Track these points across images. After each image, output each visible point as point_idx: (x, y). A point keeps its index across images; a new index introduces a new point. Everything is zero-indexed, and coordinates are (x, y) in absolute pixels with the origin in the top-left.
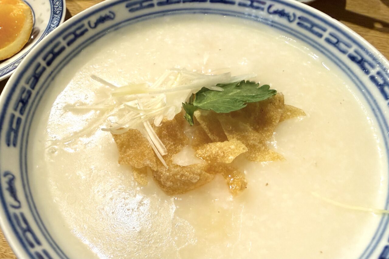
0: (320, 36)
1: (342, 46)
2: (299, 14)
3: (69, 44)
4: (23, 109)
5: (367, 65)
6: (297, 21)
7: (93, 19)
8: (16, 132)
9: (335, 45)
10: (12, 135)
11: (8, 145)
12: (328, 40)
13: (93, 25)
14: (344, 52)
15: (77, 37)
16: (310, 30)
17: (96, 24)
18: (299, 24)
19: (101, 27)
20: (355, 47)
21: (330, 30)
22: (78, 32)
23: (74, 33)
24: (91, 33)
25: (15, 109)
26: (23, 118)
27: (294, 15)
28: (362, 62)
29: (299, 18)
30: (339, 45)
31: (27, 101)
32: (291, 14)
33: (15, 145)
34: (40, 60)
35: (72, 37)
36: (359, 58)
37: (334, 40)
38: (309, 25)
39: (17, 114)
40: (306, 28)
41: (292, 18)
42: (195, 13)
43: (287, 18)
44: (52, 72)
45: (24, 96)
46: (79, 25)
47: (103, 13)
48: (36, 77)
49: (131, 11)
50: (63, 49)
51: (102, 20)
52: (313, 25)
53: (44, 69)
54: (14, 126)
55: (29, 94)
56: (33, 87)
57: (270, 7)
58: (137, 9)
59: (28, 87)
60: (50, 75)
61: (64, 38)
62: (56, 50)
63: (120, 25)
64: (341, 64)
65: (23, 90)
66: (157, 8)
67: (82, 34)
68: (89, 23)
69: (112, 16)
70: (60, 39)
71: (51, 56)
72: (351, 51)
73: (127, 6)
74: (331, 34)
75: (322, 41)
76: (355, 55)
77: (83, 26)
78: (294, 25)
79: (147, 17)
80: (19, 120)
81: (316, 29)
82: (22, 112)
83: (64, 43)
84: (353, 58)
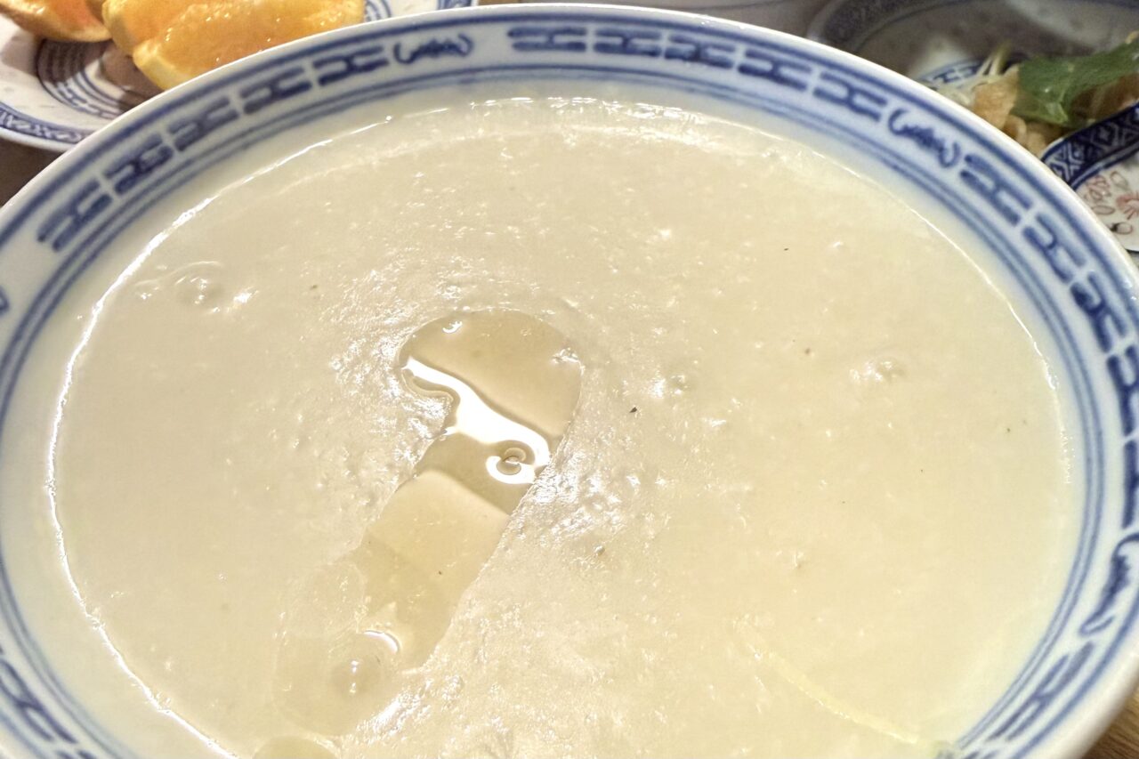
0: (1013, 219)
1: (1062, 258)
2: (969, 147)
3: (324, 81)
4: (129, 182)
5: (1109, 324)
6: (962, 165)
7: (411, 42)
8: (80, 222)
9: (1046, 251)
10: (67, 222)
11: (42, 238)
12: (1030, 235)
13: (405, 55)
14: (1063, 275)
15: (352, 69)
16: (992, 198)
17: (416, 55)
18: (965, 175)
19: (426, 65)
20: (1092, 266)
21: (1040, 206)
22: (360, 61)
23: (348, 59)
24: (394, 71)
25: (109, 174)
26: (118, 201)
27: (956, 148)
28: (1101, 314)
29: (969, 159)
30: (1055, 252)
31: (150, 170)
32: (948, 145)
33: (57, 246)
34: (232, 93)
35: (340, 66)
36: (1096, 301)
37: (1046, 238)
38: (989, 183)
39: (107, 187)
40: (981, 189)
41: (949, 157)
42: (692, 91)
43: (937, 153)
44: (251, 130)
45: (148, 156)
46: (369, 44)
47: (442, 36)
48: (202, 127)
49: (520, 47)
50: (304, 87)
51: (433, 50)
52: (1001, 184)
53: (233, 116)
54: (83, 207)
55: (166, 156)
56: (182, 146)
57: (897, 114)
58: (537, 47)
59: (169, 141)
60: (243, 135)
61: (318, 65)
62: (286, 84)
63: (481, 75)
64: (1049, 312)
65: (154, 143)
66: (590, 57)
67: (369, 68)
68: (397, 50)
69: (464, 47)
70: (306, 63)
71: (265, 93)
72: (1080, 276)
73: (511, 34)
74: (1041, 220)
75: (1014, 234)
76: (1089, 289)
77: (377, 50)
78: (951, 177)
79: (559, 72)
80: (104, 201)
81: (1005, 198)
82: (121, 188)
83: (311, 75)
84: (1080, 297)
